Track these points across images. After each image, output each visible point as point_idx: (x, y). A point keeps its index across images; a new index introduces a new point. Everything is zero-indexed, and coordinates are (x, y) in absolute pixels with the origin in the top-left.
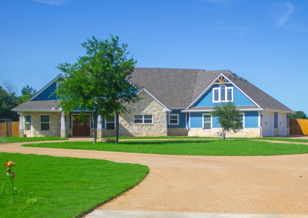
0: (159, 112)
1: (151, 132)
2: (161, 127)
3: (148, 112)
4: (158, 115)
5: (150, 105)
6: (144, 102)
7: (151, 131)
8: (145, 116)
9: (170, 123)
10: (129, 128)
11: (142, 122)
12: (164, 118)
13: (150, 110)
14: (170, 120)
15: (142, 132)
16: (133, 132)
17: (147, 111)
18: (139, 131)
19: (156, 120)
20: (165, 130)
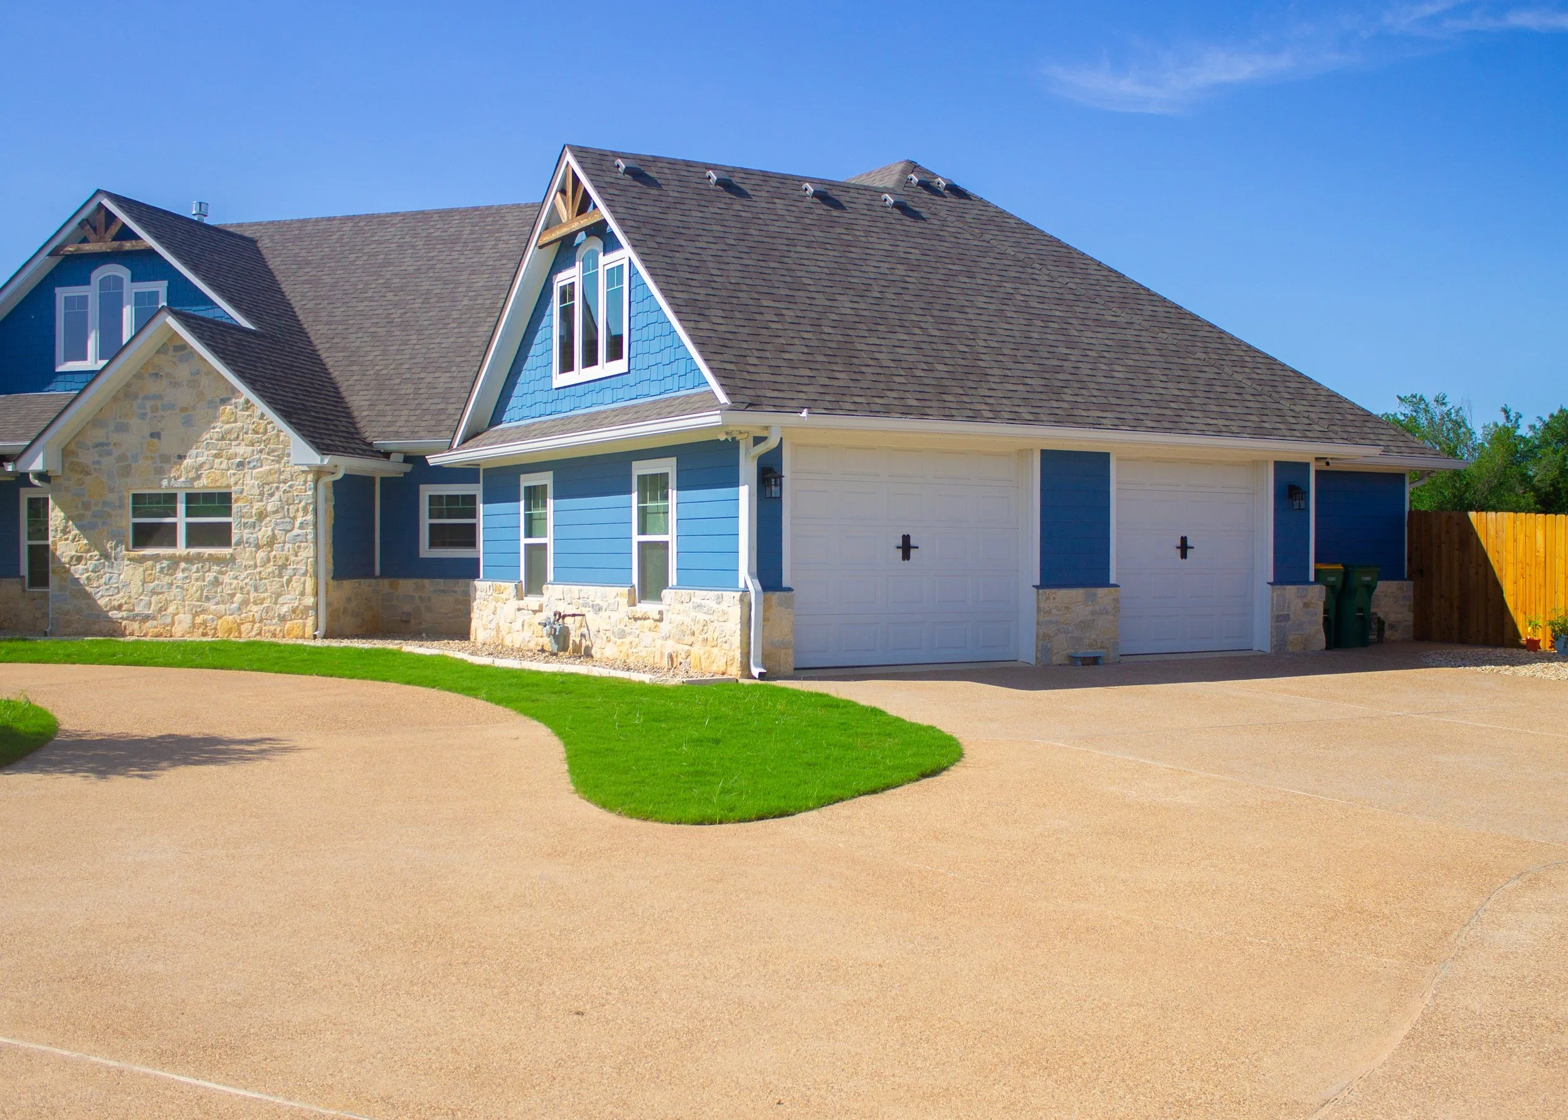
0: (270, 472)
1: (222, 607)
2: (280, 576)
3: (204, 472)
4: (262, 494)
5: (219, 427)
6: (183, 410)
7: (223, 602)
8: (191, 498)
9: (432, 544)
10: (99, 578)
11: (173, 543)
12: (301, 513)
13: (217, 461)
14: (431, 526)
15: (171, 609)
16: (119, 608)
17: (201, 466)
18: (154, 599)
19: (254, 526)
20: (303, 594)
